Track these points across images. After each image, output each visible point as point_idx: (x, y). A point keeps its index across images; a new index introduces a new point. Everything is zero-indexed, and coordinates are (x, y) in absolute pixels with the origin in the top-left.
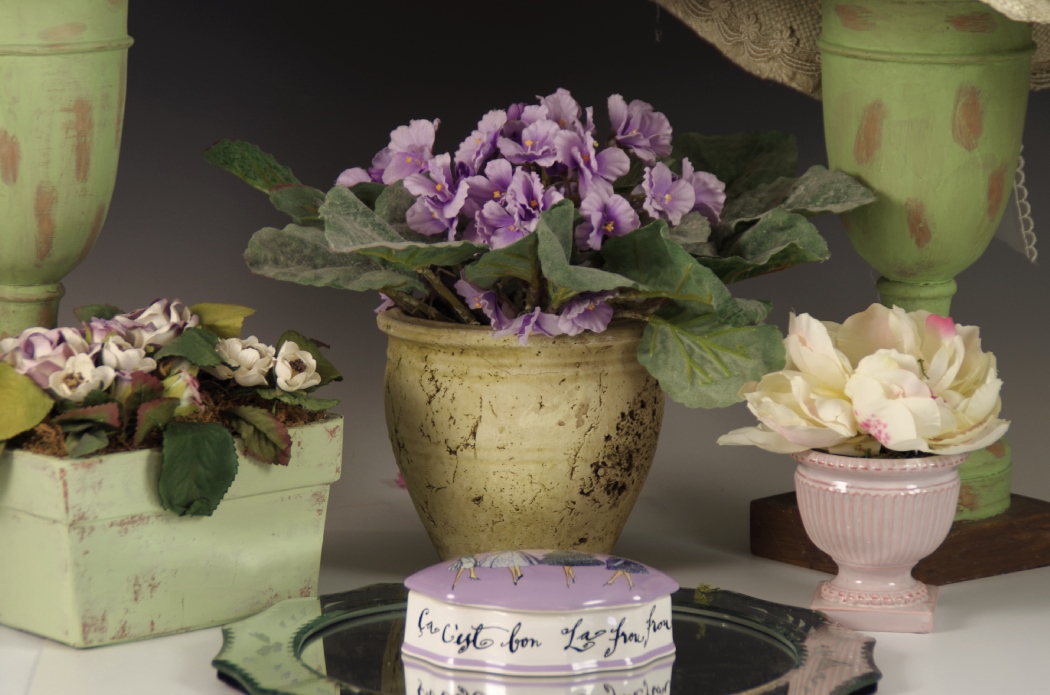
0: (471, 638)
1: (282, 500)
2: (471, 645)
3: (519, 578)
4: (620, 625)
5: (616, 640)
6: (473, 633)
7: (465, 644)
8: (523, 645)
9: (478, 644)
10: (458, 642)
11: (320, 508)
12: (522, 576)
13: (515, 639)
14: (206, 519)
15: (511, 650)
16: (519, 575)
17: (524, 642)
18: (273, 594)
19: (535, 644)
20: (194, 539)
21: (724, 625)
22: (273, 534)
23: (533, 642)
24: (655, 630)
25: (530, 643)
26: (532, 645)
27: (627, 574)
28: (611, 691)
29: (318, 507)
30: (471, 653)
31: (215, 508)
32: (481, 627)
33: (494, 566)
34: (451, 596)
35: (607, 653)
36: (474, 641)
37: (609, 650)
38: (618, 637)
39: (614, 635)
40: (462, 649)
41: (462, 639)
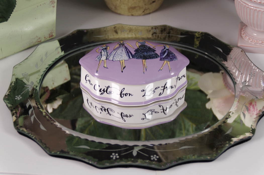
0: (105, 90)
1: (38, 7)
2: (105, 92)
3: (124, 68)
4: (165, 85)
5: (164, 90)
6: (106, 88)
7: (103, 92)
8: (126, 96)
9: (108, 92)
10: (100, 91)
11: (54, 5)
12: (125, 67)
13: (122, 93)
14: (5, 22)
15: (121, 96)
16: (124, 66)
17: (126, 95)
18: (38, 38)
19: (131, 95)
20: (3, 28)
21: (206, 57)
22: (36, 19)
23: (130, 94)
24: (179, 80)
25: (128, 95)
26: (129, 96)
27: (168, 62)
28: (162, 107)
29: (53, 5)
30: (105, 95)
31: (9, 18)
32: (109, 87)
33: (114, 60)
34: (97, 74)
35: (160, 94)
36: (107, 91)
37: (161, 93)
38: (164, 88)
39: (163, 88)
40: (102, 94)
41: (101, 90)
